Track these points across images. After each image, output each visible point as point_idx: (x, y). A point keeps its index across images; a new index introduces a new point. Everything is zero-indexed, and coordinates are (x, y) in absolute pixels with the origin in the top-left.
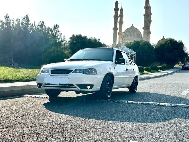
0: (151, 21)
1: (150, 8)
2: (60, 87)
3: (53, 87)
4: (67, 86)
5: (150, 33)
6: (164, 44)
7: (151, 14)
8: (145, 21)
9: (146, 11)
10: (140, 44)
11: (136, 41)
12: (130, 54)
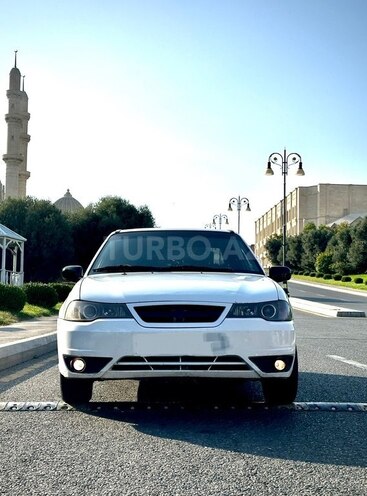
0: (27, 139)
1: (24, 97)
2: (184, 367)
3: (156, 367)
4: (214, 363)
5: (28, 175)
6: (98, 214)
7: (28, 117)
8: (11, 138)
9: (12, 106)
10: (26, 211)
11: (13, 202)
12: (8, 241)
